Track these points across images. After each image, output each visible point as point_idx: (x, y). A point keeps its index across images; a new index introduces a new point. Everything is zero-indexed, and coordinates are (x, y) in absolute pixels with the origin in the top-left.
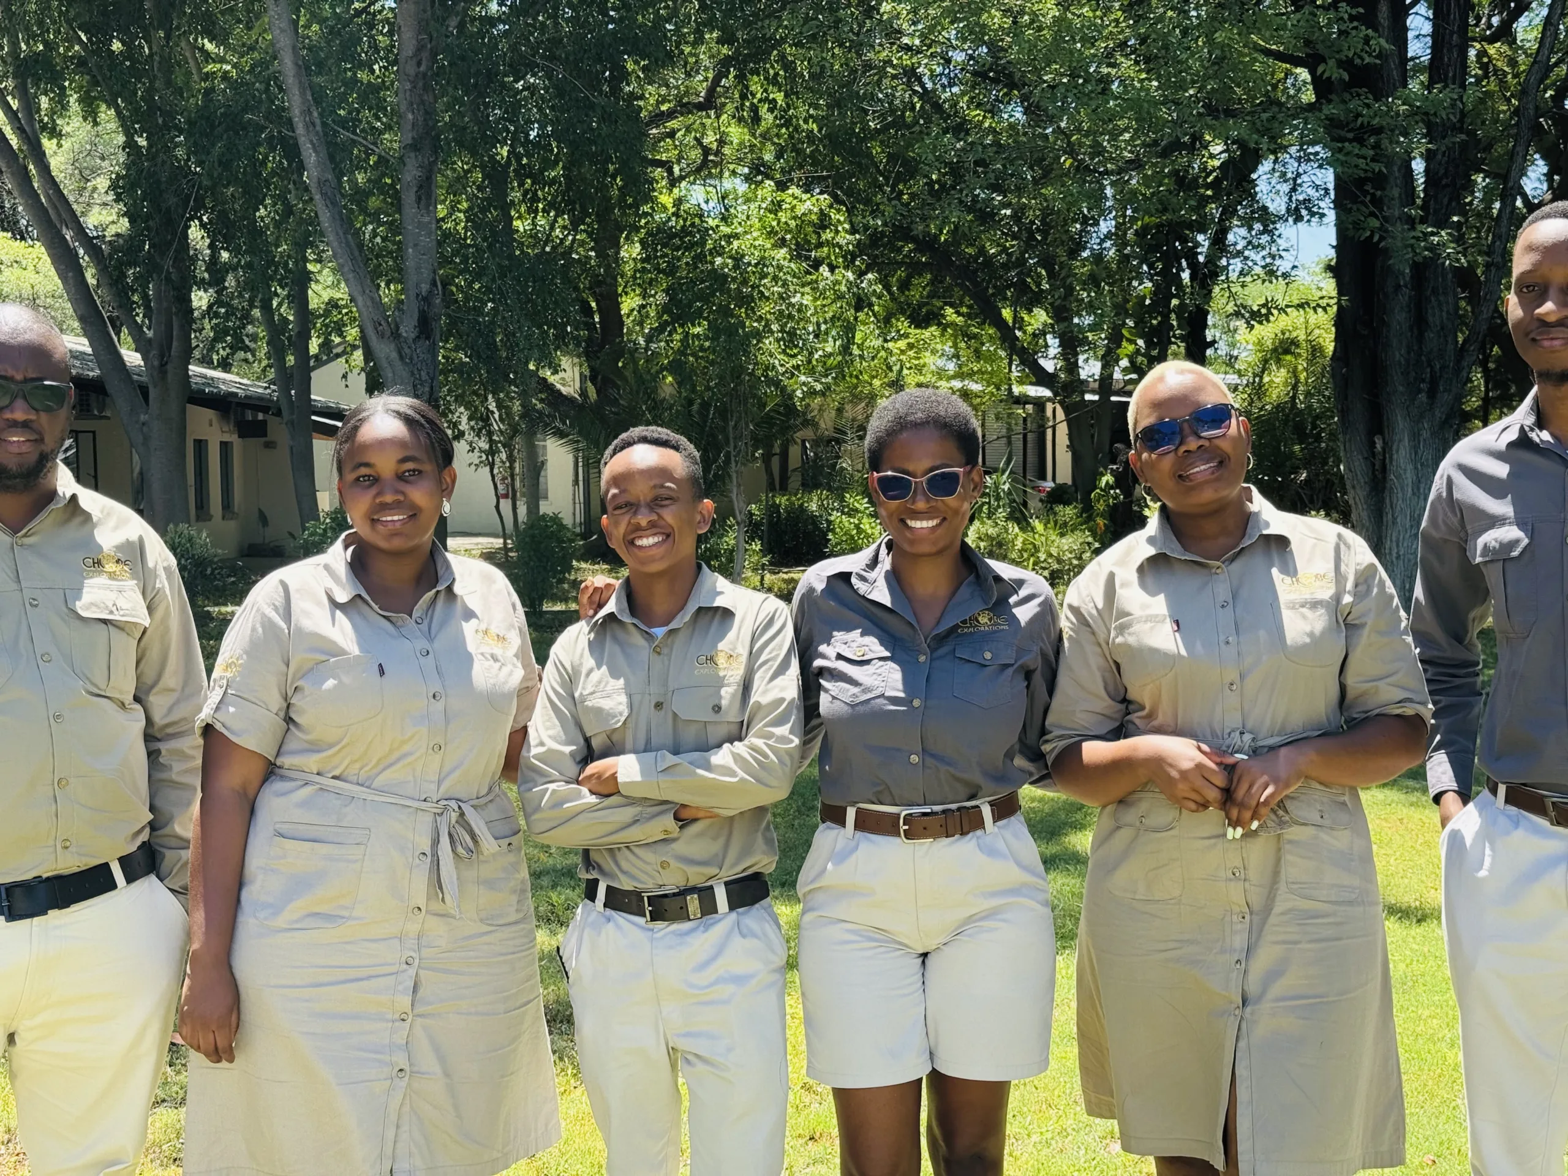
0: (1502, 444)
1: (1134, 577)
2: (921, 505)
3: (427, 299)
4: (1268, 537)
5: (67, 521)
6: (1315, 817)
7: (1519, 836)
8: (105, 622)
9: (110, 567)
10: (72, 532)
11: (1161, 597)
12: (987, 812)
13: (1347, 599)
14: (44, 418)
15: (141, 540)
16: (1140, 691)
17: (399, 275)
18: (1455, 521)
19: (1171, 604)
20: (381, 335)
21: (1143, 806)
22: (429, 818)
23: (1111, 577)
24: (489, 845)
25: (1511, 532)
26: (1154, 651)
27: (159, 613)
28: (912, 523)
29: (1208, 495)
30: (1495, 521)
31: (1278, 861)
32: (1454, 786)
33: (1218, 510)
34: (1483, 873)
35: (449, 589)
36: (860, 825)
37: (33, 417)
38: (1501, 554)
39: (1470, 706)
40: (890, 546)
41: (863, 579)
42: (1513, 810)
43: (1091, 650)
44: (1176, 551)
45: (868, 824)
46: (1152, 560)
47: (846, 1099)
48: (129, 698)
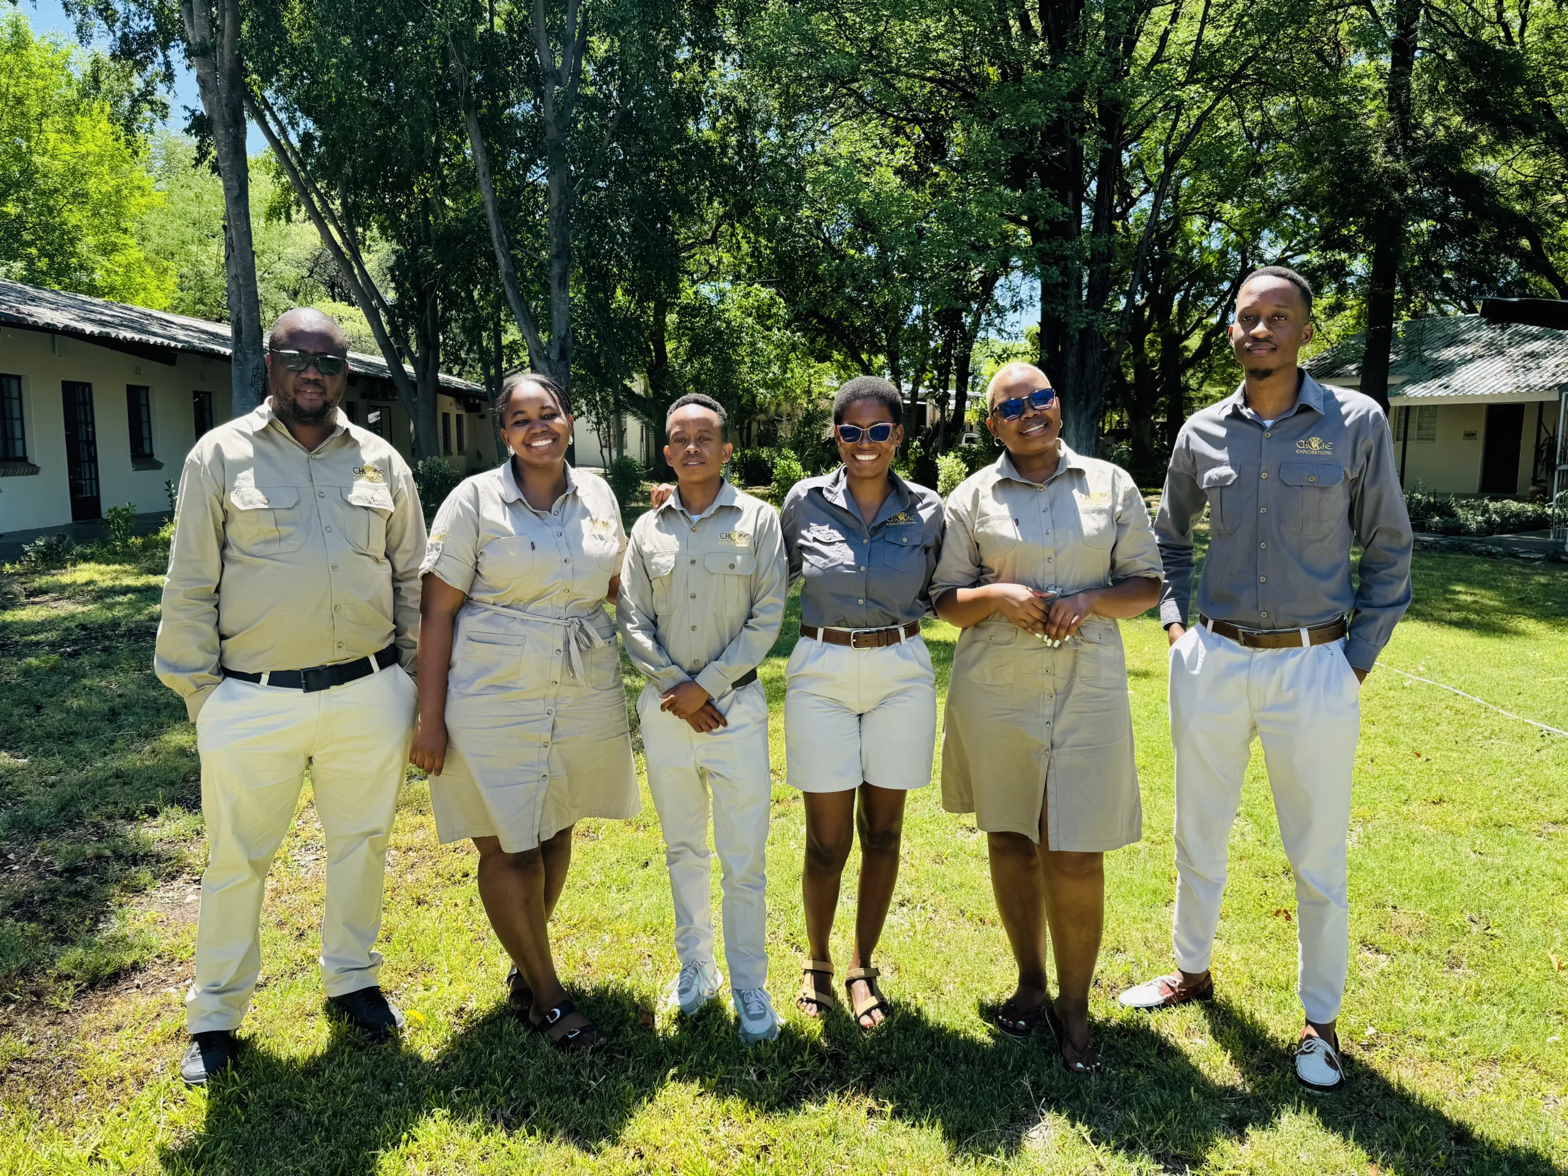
0: (1222, 417)
1: (990, 492)
2: (866, 445)
3: (564, 339)
4: (1070, 470)
5: (342, 445)
6: (1096, 638)
7: (1220, 651)
8: (366, 508)
9: (370, 474)
10: (346, 450)
11: (1005, 506)
12: (902, 631)
13: (1119, 508)
14: (327, 379)
15: (390, 458)
16: (992, 560)
17: (548, 328)
18: (1189, 462)
19: (1012, 509)
20: (540, 358)
21: (992, 630)
22: (562, 629)
23: (977, 491)
24: (599, 643)
25: (1227, 470)
26: (1002, 537)
27: (400, 504)
28: (860, 457)
29: (1037, 446)
30: (1217, 463)
31: (1075, 664)
32: (1179, 619)
33: (1040, 454)
34: (1196, 672)
35: (574, 493)
36: (825, 639)
37: (319, 377)
38: (1220, 484)
39: (1188, 572)
40: (845, 471)
41: (830, 491)
42: (1216, 635)
43: (962, 535)
44: (1015, 476)
45: (829, 637)
46: (1000, 482)
47: (812, 800)
48: (381, 555)
